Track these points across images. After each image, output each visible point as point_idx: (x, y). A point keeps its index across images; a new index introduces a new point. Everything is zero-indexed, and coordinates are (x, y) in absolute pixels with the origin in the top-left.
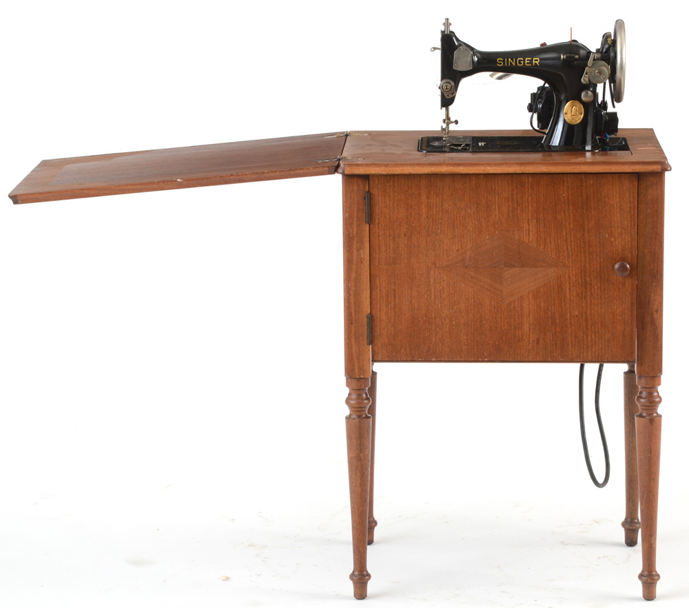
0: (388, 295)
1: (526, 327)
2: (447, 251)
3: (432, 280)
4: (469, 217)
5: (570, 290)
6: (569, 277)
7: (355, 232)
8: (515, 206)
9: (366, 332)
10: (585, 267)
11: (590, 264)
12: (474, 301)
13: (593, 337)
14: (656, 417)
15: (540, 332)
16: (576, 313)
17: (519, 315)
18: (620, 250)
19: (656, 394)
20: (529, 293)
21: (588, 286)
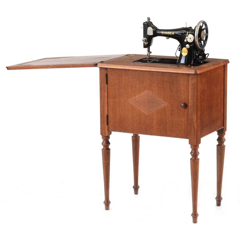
0: (113, 109)
1: (154, 123)
2: (130, 95)
3: (126, 105)
4: (137, 84)
5: (168, 112)
6: (168, 107)
7: (103, 87)
8: (151, 82)
9: (106, 121)
10: (172, 104)
11: (174, 103)
12: (139, 113)
13: (175, 129)
14: (197, 159)
15: (159, 126)
16: (170, 120)
17: (152, 119)
18: (183, 99)
19: (197, 151)
20: (155, 112)
21: (174, 111)
